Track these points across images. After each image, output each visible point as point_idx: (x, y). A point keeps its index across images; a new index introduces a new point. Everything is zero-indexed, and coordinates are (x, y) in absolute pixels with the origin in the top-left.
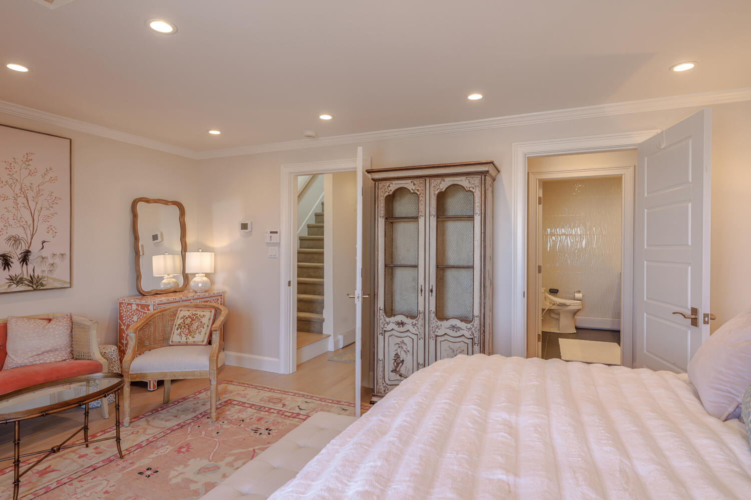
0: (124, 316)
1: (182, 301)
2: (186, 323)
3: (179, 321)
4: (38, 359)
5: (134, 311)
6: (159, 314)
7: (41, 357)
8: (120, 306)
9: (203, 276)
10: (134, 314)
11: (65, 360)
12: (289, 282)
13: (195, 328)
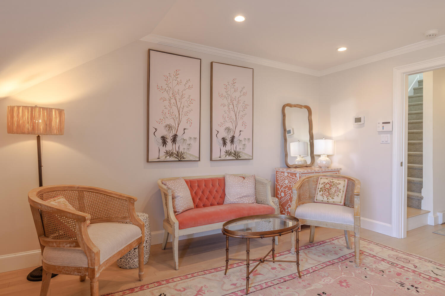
0: (279, 180)
1: (316, 173)
2: (326, 187)
3: (321, 186)
4: (240, 200)
5: (286, 177)
6: (307, 179)
7: (242, 199)
8: (277, 173)
9: (326, 157)
10: (286, 179)
11: (253, 203)
12: (402, 163)
13: (334, 192)
